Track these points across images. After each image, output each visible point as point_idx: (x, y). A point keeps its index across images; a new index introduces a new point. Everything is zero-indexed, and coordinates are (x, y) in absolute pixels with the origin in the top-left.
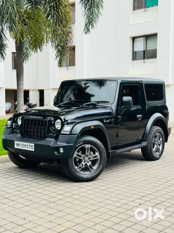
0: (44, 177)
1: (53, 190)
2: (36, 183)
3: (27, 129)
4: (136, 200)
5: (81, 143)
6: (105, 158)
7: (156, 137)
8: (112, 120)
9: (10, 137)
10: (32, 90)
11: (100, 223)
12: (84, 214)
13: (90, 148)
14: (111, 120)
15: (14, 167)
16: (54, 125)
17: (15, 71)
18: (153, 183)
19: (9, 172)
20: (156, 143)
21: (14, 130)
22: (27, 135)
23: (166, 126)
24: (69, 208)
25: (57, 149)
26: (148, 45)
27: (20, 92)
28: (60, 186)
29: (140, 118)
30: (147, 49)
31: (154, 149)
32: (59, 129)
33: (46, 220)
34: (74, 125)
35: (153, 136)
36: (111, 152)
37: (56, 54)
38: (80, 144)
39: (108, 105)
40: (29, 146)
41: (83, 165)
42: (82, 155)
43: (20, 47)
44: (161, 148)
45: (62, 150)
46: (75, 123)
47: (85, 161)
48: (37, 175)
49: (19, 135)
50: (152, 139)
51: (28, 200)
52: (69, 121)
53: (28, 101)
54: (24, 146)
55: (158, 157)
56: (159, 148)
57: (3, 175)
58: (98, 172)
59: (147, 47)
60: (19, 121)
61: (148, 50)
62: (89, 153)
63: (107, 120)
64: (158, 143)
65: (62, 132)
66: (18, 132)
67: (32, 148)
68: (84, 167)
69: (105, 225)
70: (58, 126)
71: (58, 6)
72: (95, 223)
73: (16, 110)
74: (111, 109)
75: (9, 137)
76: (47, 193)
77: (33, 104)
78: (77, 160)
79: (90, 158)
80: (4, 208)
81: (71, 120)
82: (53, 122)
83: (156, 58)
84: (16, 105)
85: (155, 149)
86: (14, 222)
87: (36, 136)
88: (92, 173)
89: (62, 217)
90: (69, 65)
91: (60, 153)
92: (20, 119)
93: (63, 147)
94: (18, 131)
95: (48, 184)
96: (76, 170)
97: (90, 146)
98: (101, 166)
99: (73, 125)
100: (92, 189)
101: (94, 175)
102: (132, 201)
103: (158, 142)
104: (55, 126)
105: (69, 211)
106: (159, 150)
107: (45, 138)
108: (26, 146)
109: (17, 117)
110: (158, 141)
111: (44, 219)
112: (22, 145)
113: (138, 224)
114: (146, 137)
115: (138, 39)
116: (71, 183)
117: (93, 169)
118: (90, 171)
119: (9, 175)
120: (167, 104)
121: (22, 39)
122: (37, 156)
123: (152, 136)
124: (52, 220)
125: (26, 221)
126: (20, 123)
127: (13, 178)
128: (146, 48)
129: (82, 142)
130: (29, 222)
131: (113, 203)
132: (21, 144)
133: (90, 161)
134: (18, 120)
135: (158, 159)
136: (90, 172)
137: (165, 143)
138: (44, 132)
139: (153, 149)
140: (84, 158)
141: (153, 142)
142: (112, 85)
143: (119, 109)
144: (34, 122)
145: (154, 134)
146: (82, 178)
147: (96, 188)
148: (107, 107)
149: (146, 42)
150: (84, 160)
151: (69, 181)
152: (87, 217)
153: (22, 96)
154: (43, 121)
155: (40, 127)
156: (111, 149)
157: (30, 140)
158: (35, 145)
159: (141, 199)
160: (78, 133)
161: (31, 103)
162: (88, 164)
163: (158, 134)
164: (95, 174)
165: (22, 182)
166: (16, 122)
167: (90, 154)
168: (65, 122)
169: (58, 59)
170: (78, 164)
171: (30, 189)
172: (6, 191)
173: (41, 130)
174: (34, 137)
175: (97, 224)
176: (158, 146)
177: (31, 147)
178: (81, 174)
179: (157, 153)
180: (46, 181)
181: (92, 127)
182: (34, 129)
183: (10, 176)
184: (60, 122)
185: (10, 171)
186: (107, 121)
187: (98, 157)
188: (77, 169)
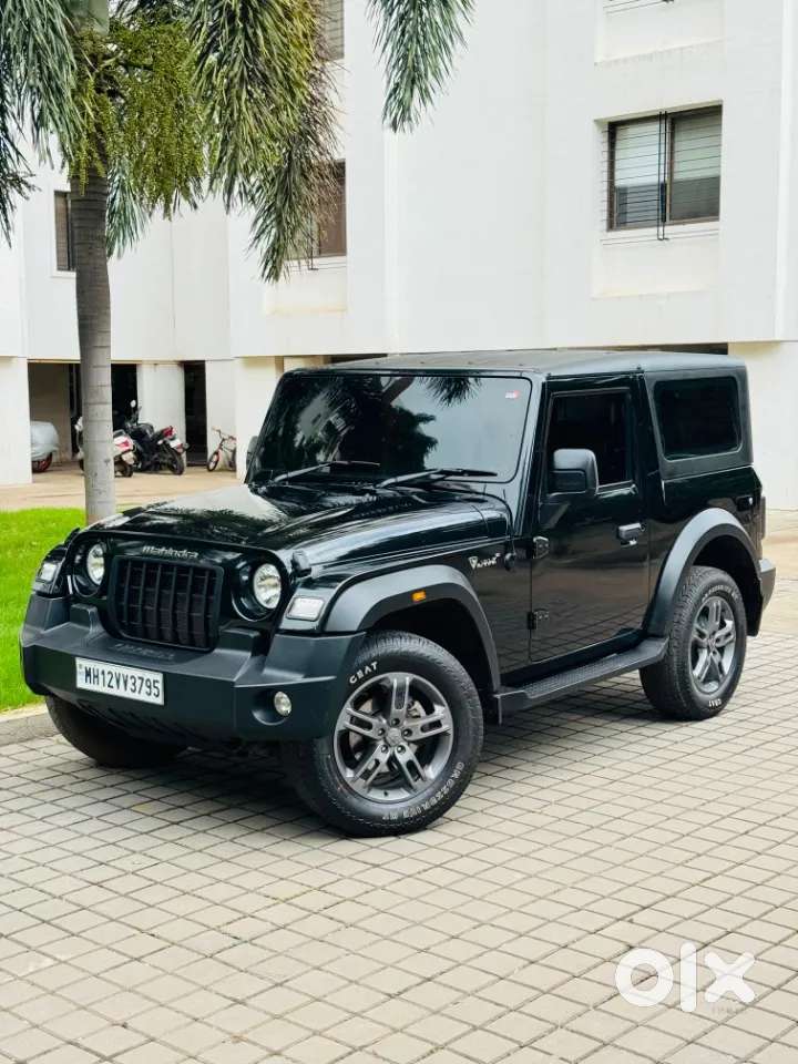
0: (208, 815)
1: (251, 880)
2: (172, 841)
3: (129, 602)
4: (612, 927)
5: (367, 668)
6: (476, 731)
7: (705, 613)
8: (508, 556)
9: (56, 637)
10: (148, 362)
11: (450, 1042)
12: (383, 997)
13: (411, 687)
14: (503, 556)
15: (76, 761)
16: (248, 589)
17: (70, 278)
18: (688, 838)
19: (53, 788)
20: (705, 641)
21: (74, 606)
22: (132, 631)
23: (753, 564)
24: (318, 968)
25: (265, 697)
26: (677, 157)
27: (97, 399)
28: (279, 856)
29: (632, 539)
30: (677, 177)
31: (698, 671)
32: (274, 605)
33: (219, 1029)
34: (337, 588)
35: (694, 611)
36: (502, 697)
37: (256, 222)
38: (364, 671)
39: (491, 489)
40: (139, 682)
41: (377, 763)
42: (374, 721)
43: (92, 197)
44: (727, 663)
45: (284, 705)
46: (340, 581)
47: (387, 746)
48: (178, 800)
49: (95, 630)
50: (689, 627)
51: (139, 930)
52: (316, 573)
53: (130, 414)
54: (118, 681)
55: (717, 702)
56: (720, 664)
57: (28, 802)
58: (445, 790)
59: (677, 168)
60: (94, 565)
61: (679, 182)
62: (404, 709)
63: (486, 558)
64: (718, 640)
65: (286, 624)
66: (92, 613)
67: (154, 691)
68: (384, 768)
69: (470, 1055)
70: (267, 592)
71: (255, 11)
72: (432, 1043)
73: (80, 455)
74: (503, 506)
75: (52, 637)
76: (220, 892)
77: (157, 429)
78: (354, 740)
79: (410, 732)
80: (37, 972)
81: (325, 567)
82: (245, 578)
83: (718, 219)
84: (81, 433)
85: (703, 670)
86: (80, 1041)
87: (168, 635)
88: (420, 798)
89: (287, 1016)
90: (320, 252)
91: (276, 716)
92: (96, 556)
93: (290, 690)
94: (89, 611)
95: (226, 850)
96: (346, 786)
97: (408, 678)
98: (460, 766)
99: (334, 592)
100: (419, 873)
101: (426, 806)
102: (592, 930)
103: (717, 635)
104: (253, 593)
105: (315, 983)
106: (722, 671)
107: (211, 643)
108: (125, 682)
109: (83, 546)
110: (714, 633)
111: (210, 1025)
112: (108, 678)
113: (616, 1046)
114: (662, 620)
115: (633, 130)
116: (326, 842)
117: (424, 779)
118: (408, 786)
119: (52, 802)
120: (759, 466)
121: (99, 165)
122: (176, 724)
123: (686, 613)
124: (246, 1032)
125: (134, 1035)
126: (97, 572)
127: (75, 817)
128: (671, 174)
129: (374, 664)
130: (143, 1039)
131: (509, 941)
132: (103, 673)
133: (409, 743)
134: (92, 560)
135: (714, 712)
136: (409, 792)
137: (749, 638)
138: (206, 620)
139: (694, 668)
140: (383, 731)
141: (691, 640)
142: (509, 396)
143: (540, 504)
144: (159, 572)
145: (699, 602)
146: (378, 818)
147: (437, 866)
148: (486, 498)
149: (672, 147)
150: (385, 741)
151: (318, 831)
152: (397, 1012)
153: (103, 421)
154: (199, 571)
155: (187, 595)
156: (502, 684)
157: (145, 652)
158: (167, 678)
159: (631, 921)
160: (355, 628)
161: (146, 424)
162: (403, 758)
163: (717, 602)
164: (434, 801)
165: (111, 841)
166: (82, 570)
167: (408, 712)
168: (299, 576)
169: (265, 244)
170: (358, 756)
171: (148, 873)
172: (41, 886)
173: (190, 610)
174: (161, 638)
175: (437, 1049)
176: (714, 653)
177: (149, 687)
178: (371, 804)
179: (713, 686)
180: (215, 832)
181: (419, 597)
182: (159, 605)
183: (57, 810)
184: (277, 575)
185: (57, 782)
186: (486, 563)
187: (447, 726)
188: (354, 780)
